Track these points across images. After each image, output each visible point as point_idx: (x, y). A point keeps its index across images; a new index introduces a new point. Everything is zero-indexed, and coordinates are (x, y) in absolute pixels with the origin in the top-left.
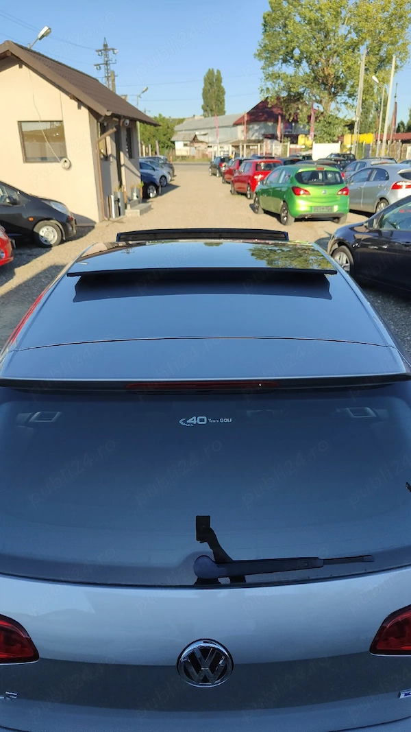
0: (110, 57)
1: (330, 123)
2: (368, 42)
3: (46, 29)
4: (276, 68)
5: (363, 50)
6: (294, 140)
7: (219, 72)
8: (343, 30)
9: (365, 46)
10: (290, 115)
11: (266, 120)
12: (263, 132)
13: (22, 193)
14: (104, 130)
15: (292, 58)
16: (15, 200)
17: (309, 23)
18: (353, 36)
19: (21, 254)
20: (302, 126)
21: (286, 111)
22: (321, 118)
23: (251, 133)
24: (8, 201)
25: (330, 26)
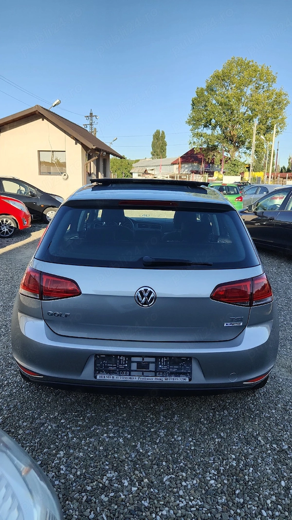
0: (94, 120)
1: (235, 165)
2: (259, 116)
3: (58, 101)
4: (200, 131)
5: (256, 121)
6: (211, 174)
7: (163, 133)
8: (243, 109)
9: (257, 119)
10: (209, 159)
11: (193, 162)
12: (191, 169)
13: (38, 190)
14: (89, 157)
15: (210, 124)
16: (34, 194)
17: (221, 104)
18: (250, 113)
19: (34, 227)
20: (216, 166)
21: (206, 157)
22: (229, 161)
23: (183, 170)
24: (29, 194)
25: (234, 107)
